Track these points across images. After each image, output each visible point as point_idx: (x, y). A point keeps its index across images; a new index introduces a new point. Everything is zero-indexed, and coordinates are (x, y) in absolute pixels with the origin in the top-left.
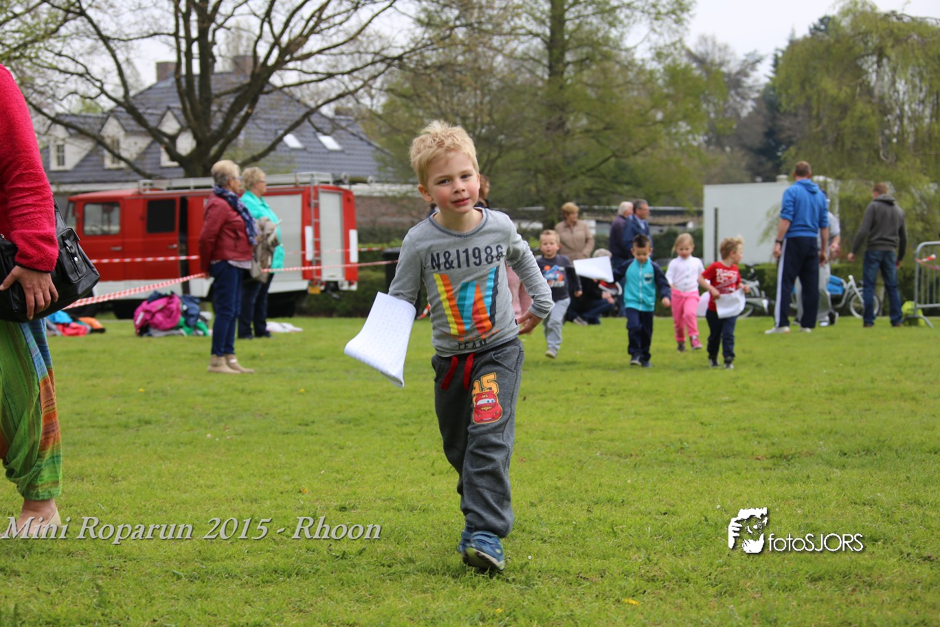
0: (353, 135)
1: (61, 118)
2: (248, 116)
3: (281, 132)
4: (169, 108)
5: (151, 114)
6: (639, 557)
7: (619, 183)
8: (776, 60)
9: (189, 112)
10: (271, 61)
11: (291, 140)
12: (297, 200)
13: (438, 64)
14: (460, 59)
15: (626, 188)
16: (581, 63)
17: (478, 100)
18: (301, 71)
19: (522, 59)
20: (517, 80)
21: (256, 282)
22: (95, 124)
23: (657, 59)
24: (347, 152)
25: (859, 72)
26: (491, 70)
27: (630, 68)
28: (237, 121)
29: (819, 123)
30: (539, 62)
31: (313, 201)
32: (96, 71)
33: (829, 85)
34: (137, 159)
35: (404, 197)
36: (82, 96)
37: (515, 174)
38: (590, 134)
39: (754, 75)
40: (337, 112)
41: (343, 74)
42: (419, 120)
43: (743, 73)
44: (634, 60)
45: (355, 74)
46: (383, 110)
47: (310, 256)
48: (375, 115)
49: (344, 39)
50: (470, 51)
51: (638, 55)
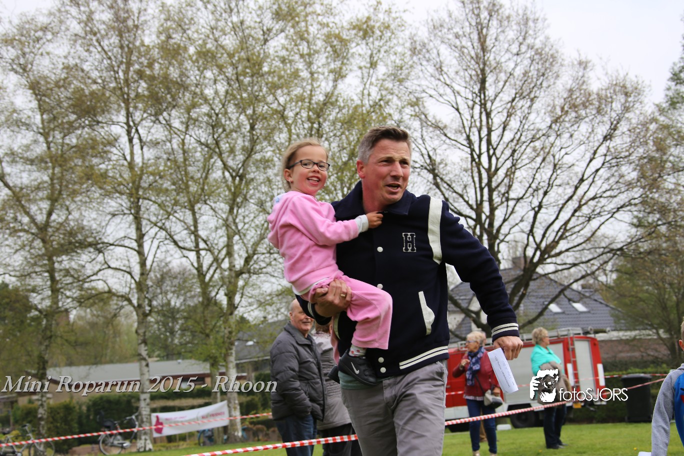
0: (596, 300)
2: (523, 296)
3: (546, 303)
5: (462, 300)
10: (536, 259)
11: (554, 308)
12: (560, 347)
13: (648, 250)
14: (664, 245)
17: (680, 272)
18: (555, 263)
24: (592, 312)
28: (516, 299)
31: (571, 347)
34: (457, 328)
35: (634, 339)
40: (583, 287)
41: (583, 263)
42: (638, 288)
45: (592, 262)
47: (571, 384)
48: (608, 287)
49: (582, 241)
50: (670, 240)
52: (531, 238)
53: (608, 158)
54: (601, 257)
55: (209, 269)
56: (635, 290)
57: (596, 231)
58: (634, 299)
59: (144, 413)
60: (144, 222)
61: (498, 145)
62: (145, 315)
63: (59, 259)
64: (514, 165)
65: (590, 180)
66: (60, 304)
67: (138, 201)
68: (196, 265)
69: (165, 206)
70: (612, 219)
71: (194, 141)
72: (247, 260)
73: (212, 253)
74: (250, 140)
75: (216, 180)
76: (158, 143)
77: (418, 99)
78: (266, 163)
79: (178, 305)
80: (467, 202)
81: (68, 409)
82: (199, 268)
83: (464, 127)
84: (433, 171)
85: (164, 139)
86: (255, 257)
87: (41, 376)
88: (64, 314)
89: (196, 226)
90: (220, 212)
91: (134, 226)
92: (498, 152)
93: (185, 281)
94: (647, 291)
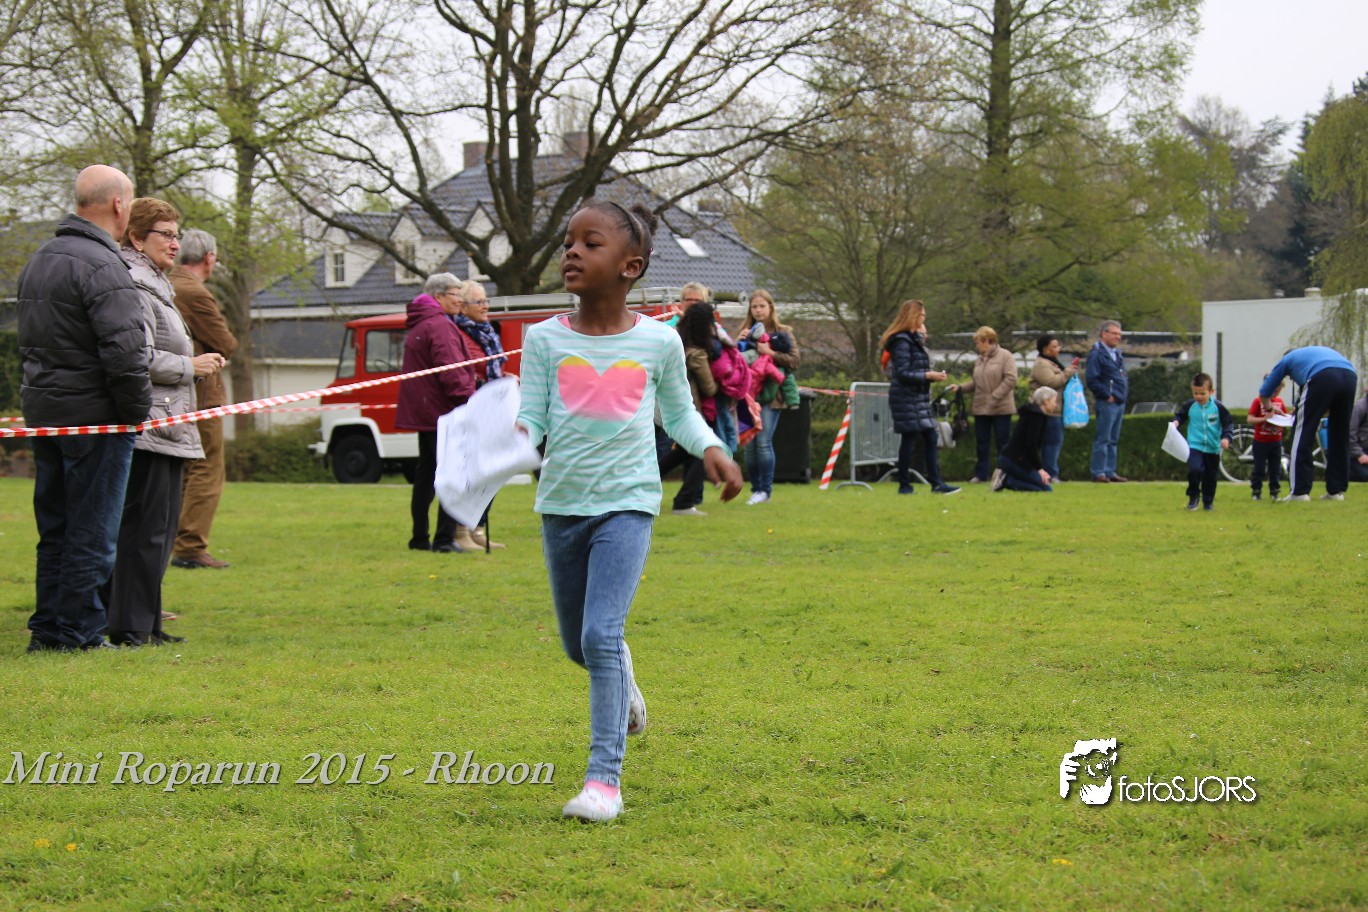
0: (724, 236)
1: (341, 218)
4: (479, 204)
5: (454, 212)
7: (1084, 300)
8: (1307, 129)
9: (504, 208)
10: (613, 140)
13: (836, 140)
14: (868, 133)
15: (1094, 305)
16: (1033, 138)
17: (891, 189)
18: (652, 152)
19: (951, 132)
20: (944, 161)
22: (384, 225)
23: (1137, 130)
24: (714, 259)
26: (910, 148)
27: (1101, 143)
30: (974, 136)
32: (384, 157)
36: (365, 190)
37: (940, 287)
38: (1046, 233)
39: (1276, 150)
40: (702, 206)
41: (706, 155)
42: (809, 216)
43: (1260, 148)
44: (1106, 131)
45: (724, 155)
46: (763, 203)
48: (751, 210)
49: (709, 109)
50: (879, 122)
51: (1112, 127)
52: (606, 94)
54: (742, 147)
56: (803, 220)
57: (739, 90)
58: (798, 238)
70: (773, 69)
80: (480, 4)
94: (825, 225)
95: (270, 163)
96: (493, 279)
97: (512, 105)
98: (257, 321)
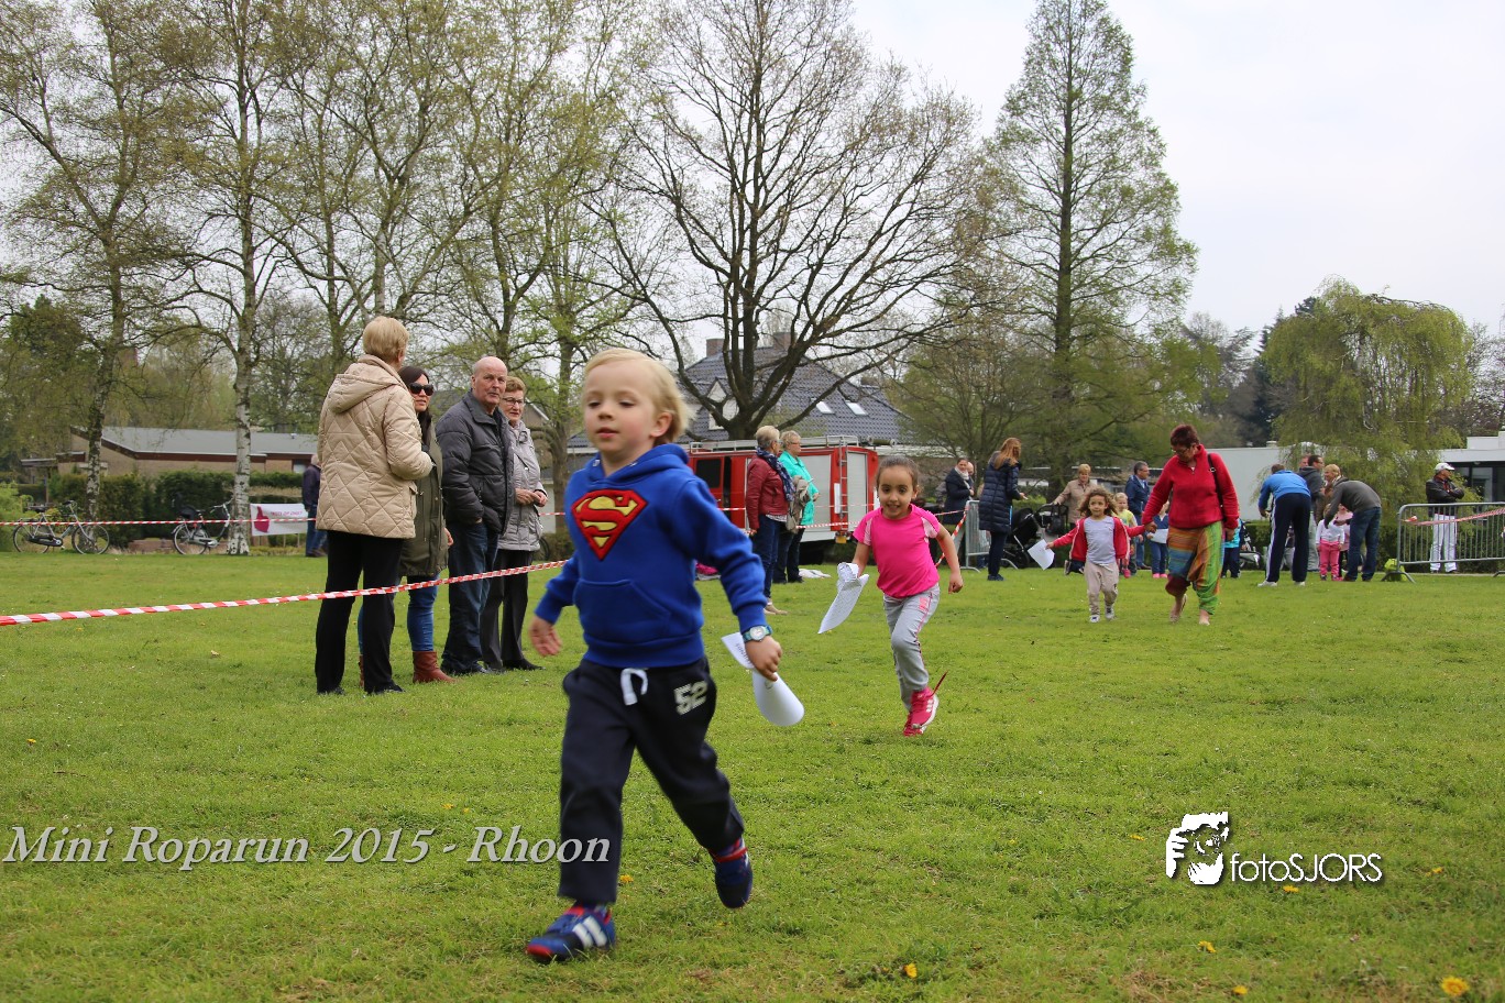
0: (877, 401)
2: (785, 385)
3: (814, 400)
4: (717, 379)
5: (702, 385)
6: (1140, 796)
7: (1120, 446)
8: (1265, 335)
9: (734, 382)
10: (807, 337)
11: (822, 407)
12: (828, 459)
13: (955, 339)
14: (975, 334)
15: (1128, 450)
16: (1085, 338)
17: (991, 371)
18: (832, 346)
19: (1031, 334)
20: (1026, 353)
21: (790, 533)
23: (1155, 335)
24: (872, 417)
25: (1343, 348)
26: (1003, 344)
27: (1130, 342)
28: (775, 389)
29: (1306, 394)
30: (1047, 337)
31: (841, 461)
32: (656, 348)
33: (1315, 360)
35: (924, 457)
38: (1093, 402)
39: (1245, 349)
40: (864, 381)
41: (869, 348)
42: (936, 389)
43: (1235, 347)
44: (1134, 335)
45: (881, 348)
46: (905, 380)
47: (837, 511)
48: (896, 384)
49: (871, 318)
50: (984, 327)
51: (1138, 331)
52: (803, 307)
53: (916, 207)
54: (893, 343)
55: (345, 308)
56: (931, 391)
57: (891, 305)
58: (928, 403)
59: (240, 501)
60: (256, 231)
61: (770, 171)
62: (250, 365)
63: (128, 272)
64: (789, 203)
65: (890, 234)
66: (126, 336)
67: (249, 199)
68: (326, 299)
69: (288, 211)
70: (913, 292)
71: (338, 120)
72: (403, 300)
73: (353, 286)
74: (419, 128)
75: (364, 181)
76: (285, 117)
77: (663, 94)
78: (440, 163)
79: (296, 355)
80: (721, 250)
81: (129, 485)
82: (331, 306)
83: (725, 141)
84: (677, 201)
85: (292, 111)
86: (414, 297)
87: (94, 436)
88: (131, 351)
89: (331, 245)
90: (368, 227)
91: (240, 235)
92: (769, 183)
93: (308, 323)
94: (946, 395)
95: (582, 352)
96: (726, 429)
97: (741, 315)
98: (571, 455)
